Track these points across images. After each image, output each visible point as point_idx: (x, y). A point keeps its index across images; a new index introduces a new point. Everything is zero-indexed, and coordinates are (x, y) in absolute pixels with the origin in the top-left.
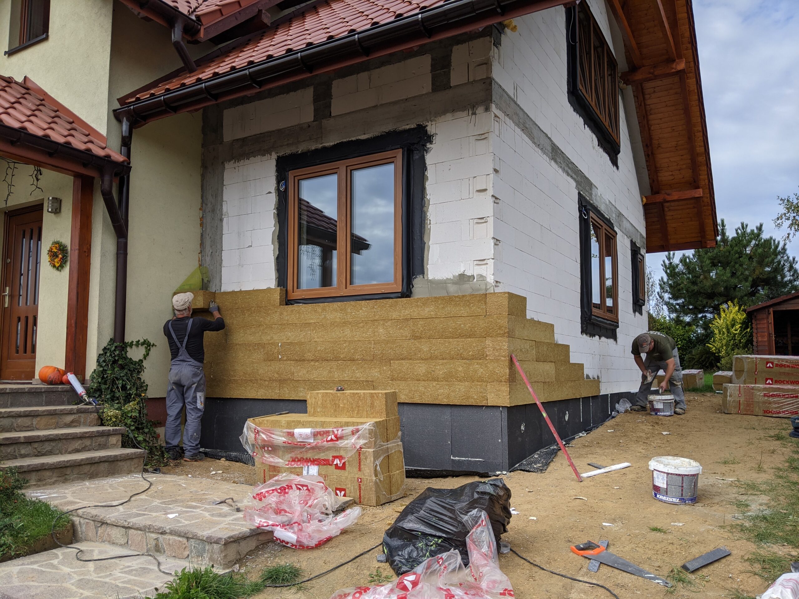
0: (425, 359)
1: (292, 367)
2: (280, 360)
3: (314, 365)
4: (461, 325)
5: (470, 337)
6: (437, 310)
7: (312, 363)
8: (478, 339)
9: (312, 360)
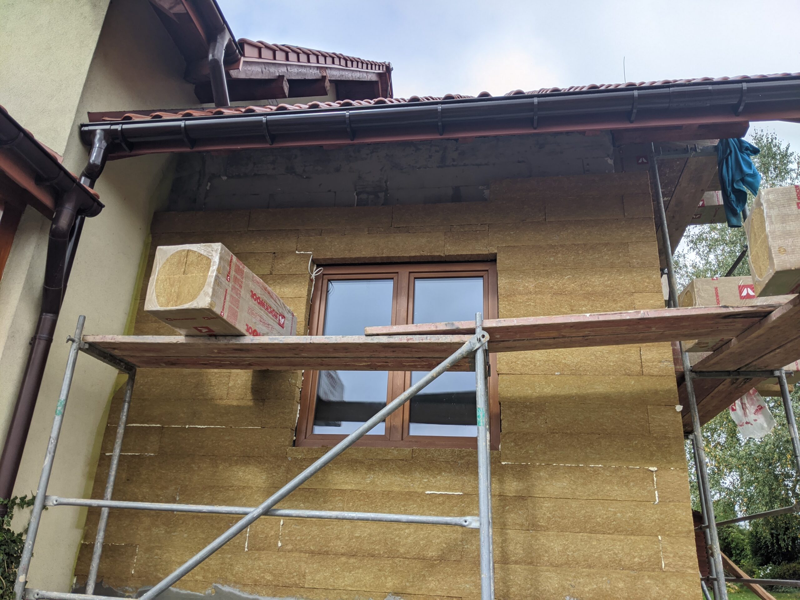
0: (557, 566)
1: (303, 564)
2: (279, 550)
3: (346, 563)
4: (615, 513)
5: (632, 534)
6: (574, 487)
7: (343, 559)
8: (646, 538)
9: (343, 555)
